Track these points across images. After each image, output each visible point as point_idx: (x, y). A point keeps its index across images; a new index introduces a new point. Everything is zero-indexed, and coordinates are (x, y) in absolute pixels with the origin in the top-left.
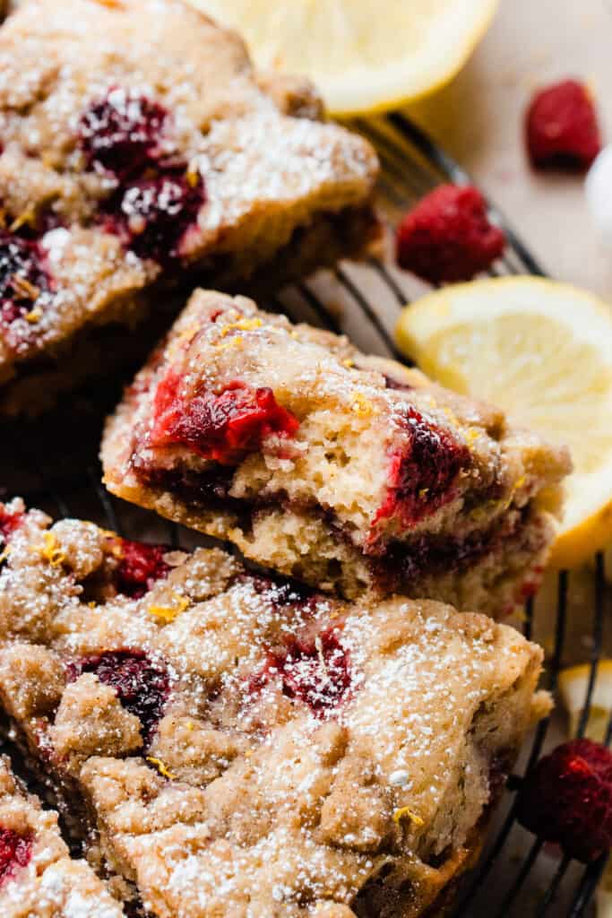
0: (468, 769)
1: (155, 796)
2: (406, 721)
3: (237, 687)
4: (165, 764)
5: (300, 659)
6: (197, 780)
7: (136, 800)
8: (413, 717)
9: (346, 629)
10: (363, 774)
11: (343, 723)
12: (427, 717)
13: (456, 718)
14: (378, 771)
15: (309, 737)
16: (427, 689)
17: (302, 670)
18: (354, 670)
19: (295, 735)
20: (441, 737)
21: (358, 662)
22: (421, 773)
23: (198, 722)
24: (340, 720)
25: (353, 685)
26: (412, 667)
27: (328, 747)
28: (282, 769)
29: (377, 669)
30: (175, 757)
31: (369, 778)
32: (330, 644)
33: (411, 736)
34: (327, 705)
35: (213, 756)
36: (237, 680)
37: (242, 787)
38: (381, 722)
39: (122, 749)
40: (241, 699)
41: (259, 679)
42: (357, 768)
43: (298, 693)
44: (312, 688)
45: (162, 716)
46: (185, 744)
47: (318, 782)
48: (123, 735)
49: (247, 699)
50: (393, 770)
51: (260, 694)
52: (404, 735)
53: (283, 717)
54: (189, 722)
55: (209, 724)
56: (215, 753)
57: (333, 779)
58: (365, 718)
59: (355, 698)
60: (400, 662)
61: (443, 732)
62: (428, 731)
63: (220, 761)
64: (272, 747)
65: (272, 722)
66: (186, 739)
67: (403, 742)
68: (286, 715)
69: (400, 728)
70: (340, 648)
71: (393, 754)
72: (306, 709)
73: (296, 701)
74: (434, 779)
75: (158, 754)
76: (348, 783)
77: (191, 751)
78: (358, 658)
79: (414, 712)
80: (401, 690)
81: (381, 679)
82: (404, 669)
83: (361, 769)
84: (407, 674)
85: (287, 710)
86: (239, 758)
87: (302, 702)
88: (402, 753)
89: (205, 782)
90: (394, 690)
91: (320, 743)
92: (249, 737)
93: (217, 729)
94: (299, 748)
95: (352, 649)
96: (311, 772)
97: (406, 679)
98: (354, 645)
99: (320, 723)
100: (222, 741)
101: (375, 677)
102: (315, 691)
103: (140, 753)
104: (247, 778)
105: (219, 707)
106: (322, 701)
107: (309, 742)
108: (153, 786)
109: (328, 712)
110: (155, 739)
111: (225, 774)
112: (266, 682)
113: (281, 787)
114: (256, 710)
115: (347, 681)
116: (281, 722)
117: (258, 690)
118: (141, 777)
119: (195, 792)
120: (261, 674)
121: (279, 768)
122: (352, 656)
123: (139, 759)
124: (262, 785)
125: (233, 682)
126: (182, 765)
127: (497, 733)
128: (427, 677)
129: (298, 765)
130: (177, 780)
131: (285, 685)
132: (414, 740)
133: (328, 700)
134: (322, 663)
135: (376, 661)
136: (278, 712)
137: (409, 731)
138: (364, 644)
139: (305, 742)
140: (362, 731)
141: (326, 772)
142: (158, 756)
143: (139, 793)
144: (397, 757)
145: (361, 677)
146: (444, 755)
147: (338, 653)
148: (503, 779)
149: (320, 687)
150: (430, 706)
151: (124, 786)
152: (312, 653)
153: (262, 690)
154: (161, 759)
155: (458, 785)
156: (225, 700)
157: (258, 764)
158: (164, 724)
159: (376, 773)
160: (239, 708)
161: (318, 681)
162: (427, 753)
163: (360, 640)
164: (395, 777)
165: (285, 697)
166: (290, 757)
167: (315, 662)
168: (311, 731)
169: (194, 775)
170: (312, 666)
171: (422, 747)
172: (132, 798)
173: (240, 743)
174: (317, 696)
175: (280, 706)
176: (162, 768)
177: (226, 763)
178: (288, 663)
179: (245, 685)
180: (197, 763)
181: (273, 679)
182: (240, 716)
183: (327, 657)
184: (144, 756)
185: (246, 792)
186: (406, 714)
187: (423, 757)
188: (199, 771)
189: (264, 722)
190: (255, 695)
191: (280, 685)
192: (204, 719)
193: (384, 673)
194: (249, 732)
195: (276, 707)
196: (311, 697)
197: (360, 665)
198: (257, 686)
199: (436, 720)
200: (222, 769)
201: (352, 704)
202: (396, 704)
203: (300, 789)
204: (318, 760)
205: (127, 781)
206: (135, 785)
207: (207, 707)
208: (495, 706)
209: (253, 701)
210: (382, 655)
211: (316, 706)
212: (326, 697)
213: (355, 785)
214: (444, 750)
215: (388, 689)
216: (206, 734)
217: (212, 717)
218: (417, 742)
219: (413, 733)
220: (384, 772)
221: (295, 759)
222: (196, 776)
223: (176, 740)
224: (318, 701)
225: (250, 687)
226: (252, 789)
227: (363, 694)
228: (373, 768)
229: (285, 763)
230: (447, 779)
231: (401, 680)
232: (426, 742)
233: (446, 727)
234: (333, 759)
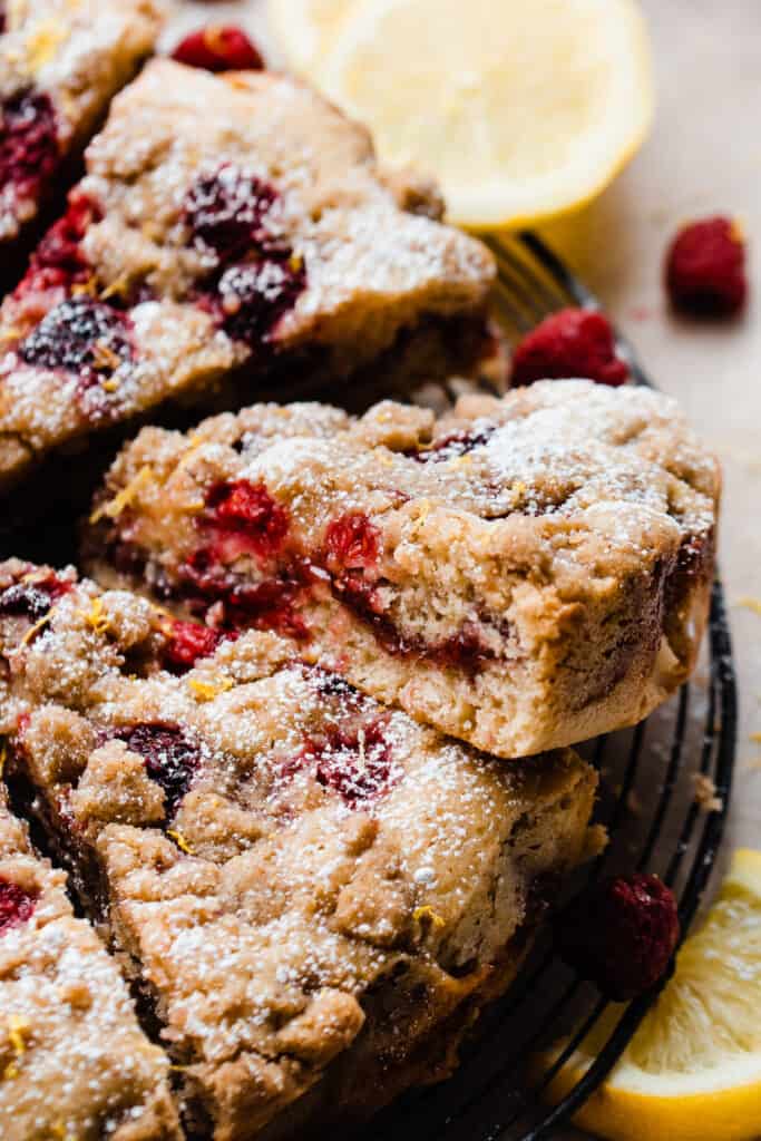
0: (501, 881)
1: (169, 866)
2: (439, 819)
3: (270, 769)
4: (186, 839)
5: (340, 750)
6: (215, 857)
7: (150, 869)
8: (446, 816)
9: (392, 723)
10: (387, 866)
11: (374, 816)
12: (462, 818)
13: (492, 824)
14: (404, 866)
15: (337, 825)
16: (466, 790)
17: (341, 760)
18: (394, 764)
19: (323, 822)
20: (474, 840)
21: (400, 757)
22: (448, 873)
23: (225, 801)
24: (371, 812)
25: (390, 779)
26: (454, 766)
27: (354, 835)
28: (305, 853)
29: (417, 766)
30: (196, 832)
31: (393, 872)
32: (374, 738)
33: (442, 835)
34: (361, 797)
35: (235, 835)
36: (270, 762)
37: (260, 865)
38: (413, 817)
39: (143, 818)
40: (272, 782)
41: (294, 763)
42: (381, 861)
43: (331, 781)
44: (348, 777)
45: (189, 790)
46: (208, 820)
47: (340, 869)
48: (145, 804)
49: (278, 782)
50: (419, 867)
51: (292, 779)
52: (435, 833)
53: (312, 803)
54: (214, 799)
55: (236, 804)
56: (238, 832)
57: (354, 868)
58: (397, 812)
59: (391, 792)
60: (442, 760)
61: (476, 836)
62: (462, 832)
63: (241, 841)
64: (296, 833)
65: (300, 807)
66: (209, 815)
67: (433, 840)
68: (316, 801)
69: (432, 825)
70: (383, 742)
71: (421, 850)
72: (338, 797)
73: (329, 789)
74: (460, 882)
75: (180, 828)
76: (370, 873)
77: (213, 826)
78: (400, 753)
79: (449, 811)
80: (440, 788)
81: (420, 775)
82: (445, 768)
83: (386, 862)
84: (448, 773)
85: (318, 796)
86: (262, 840)
87: (334, 791)
88: (430, 851)
89: (223, 860)
90: (430, 787)
91: (347, 831)
92: (276, 820)
93: (244, 810)
94: (323, 833)
95: (395, 743)
96: (333, 858)
97: (445, 777)
98: (397, 740)
99: (350, 812)
100: (247, 821)
101: (414, 773)
102: (350, 781)
103: (162, 825)
104: (268, 859)
105: (248, 788)
106: (356, 791)
107: (336, 830)
108: (169, 856)
109: (360, 803)
110: (179, 814)
111: (245, 853)
112: (300, 767)
113: (301, 871)
114: (286, 794)
115: (385, 774)
116: (311, 808)
117: (291, 775)
118: (157, 846)
119: (211, 866)
120: (296, 759)
121: (300, 852)
122: (393, 750)
123: (159, 830)
124: (282, 867)
125: (266, 764)
126: (203, 841)
127: (539, 852)
128: (468, 779)
129: (321, 852)
130: (196, 855)
131: (319, 771)
132: (445, 840)
133: (362, 792)
134: (362, 755)
135: (418, 756)
136: (309, 797)
137: (441, 830)
138: (407, 739)
139: (330, 829)
140: (392, 824)
141: (349, 861)
142: (179, 831)
143: (153, 862)
144: (425, 853)
145: (400, 772)
146: (475, 859)
147: (380, 748)
148: (543, 905)
149: (355, 778)
150: (467, 808)
151: (138, 855)
152: (354, 745)
153: (295, 775)
154: (182, 833)
155: (489, 894)
156: (255, 782)
157: (280, 847)
158: (189, 798)
159: (402, 868)
160: (269, 790)
161: (355, 771)
162: (457, 854)
163: (404, 736)
164: (420, 873)
165: (318, 784)
166: (313, 842)
167: (354, 755)
168: (339, 819)
169: (212, 850)
170: (351, 757)
171: (453, 847)
172: (146, 866)
173: (264, 826)
174: (351, 786)
175: (311, 792)
176: (181, 842)
177: (248, 844)
178: (326, 752)
179: (277, 768)
180: (219, 840)
181: (308, 765)
182: (269, 799)
183: (367, 751)
184: (164, 830)
185: (263, 872)
186: (440, 812)
187: (452, 858)
188: (219, 848)
189: (292, 806)
190: (287, 779)
191: (314, 772)
192: (232, 799)
193: (423, 770)
194: (276, 816)
195: (306, 792)
196: (345, 786)
197: (401, 761)
198: (291, 770)
199: (472, 822)
200: (242, 848)
201: (386, 798)
202: (431, 800)
203: (319, 874)
204: (343, 847)
205: (142, 849)
206: (150, 853)
207: (236, 787)
208: (538, 821)
209: (284, 785)
210: (424, 752)
211: (350, 796)
212: (361, 789)
213: (377, 876)
214: (476, 852)
215: (425, 786)
216: (232, 812)
217: (241, 798)
218: (448, 841)
219: (445, 832)
220: (410, 868)
221: (318, 845)
222: (215, 853)
223: (200, 814)
224: (352, 792)
225: (283, 770)
226: (270, 869)
227: (399, 789)
228: (399, 863)
229: (309, 847)
230: (476, 884)
231: (439, 777)
232: (458, 842)
233: (480, 830)
234: (358, 849)
